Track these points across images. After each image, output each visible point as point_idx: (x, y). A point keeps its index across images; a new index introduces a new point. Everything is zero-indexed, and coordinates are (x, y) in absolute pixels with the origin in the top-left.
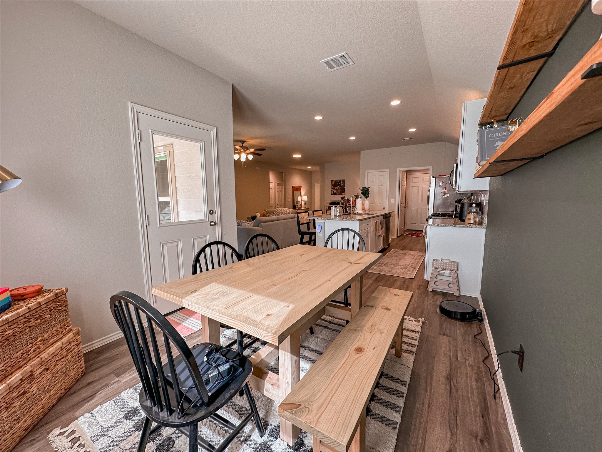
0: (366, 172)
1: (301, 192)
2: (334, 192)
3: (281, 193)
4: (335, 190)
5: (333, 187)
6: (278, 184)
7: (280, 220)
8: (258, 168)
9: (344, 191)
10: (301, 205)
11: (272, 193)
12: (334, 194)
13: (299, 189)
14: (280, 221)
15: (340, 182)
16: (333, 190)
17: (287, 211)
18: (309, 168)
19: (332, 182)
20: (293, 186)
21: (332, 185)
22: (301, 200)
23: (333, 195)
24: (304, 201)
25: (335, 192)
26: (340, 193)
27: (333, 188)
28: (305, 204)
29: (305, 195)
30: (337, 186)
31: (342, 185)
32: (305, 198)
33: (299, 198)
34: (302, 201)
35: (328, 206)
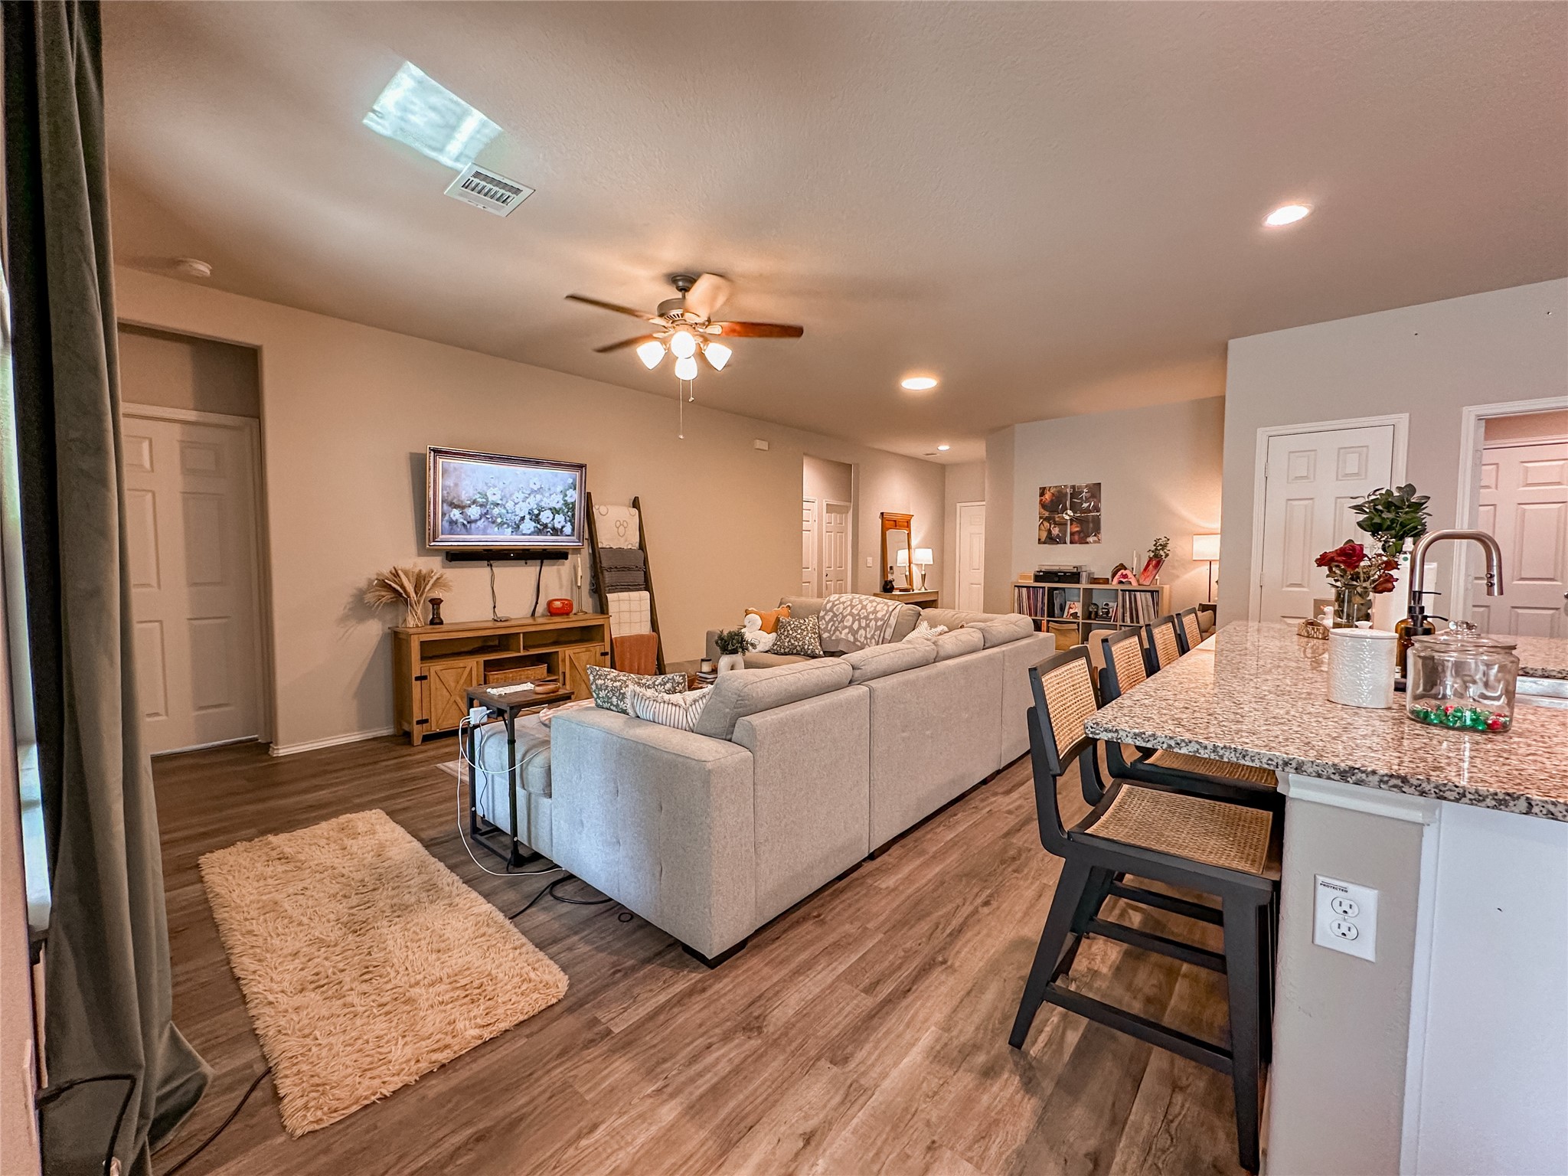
0: (1262, 434)
1: (909, 535)
2: (1049, 531)
3: (841, 537)
4: (1056, 524)
5: (1047, 514)
6: (830, 508)
7: (862, 682)
8: (764, 445)
9: (1097, 530)
10: (909, 579)
11: (810, 539)
12: (1051, 540)
13: (902, 523)
14: (862, 690)
15: (1076, 492)
16: (1046, 524)
17: (875, 612)
18: (944, 447)
19: (1042, 494)
20: (882, 514)
21: (1043, 505)
22: (910, 563)
23: (1044, 543)
24: (919, 566)
25: (1056, 531)
26: (1076, 537)
27: (1047, 519)
28: (924, 577)
29: (924, 545)
30: (1065, 509)
31: (1085, 505)
32: (924, 556)
33: (902, 556)
34: (914, 568)
35: (1028, 587)
